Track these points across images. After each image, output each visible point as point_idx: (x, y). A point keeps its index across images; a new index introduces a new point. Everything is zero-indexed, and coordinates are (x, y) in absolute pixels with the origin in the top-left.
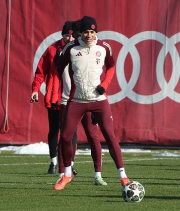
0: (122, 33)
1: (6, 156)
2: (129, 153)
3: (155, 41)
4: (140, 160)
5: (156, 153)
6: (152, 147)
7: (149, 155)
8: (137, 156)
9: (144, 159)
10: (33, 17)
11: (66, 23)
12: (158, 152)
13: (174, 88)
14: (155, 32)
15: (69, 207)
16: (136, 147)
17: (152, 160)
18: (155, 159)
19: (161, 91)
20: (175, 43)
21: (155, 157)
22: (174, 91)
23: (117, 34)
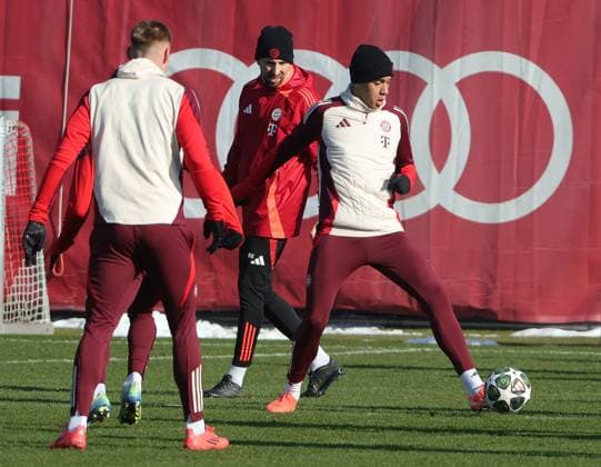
0: (331, 56)
1: (66, 341)
2: (353, 335)
3: (408, 74)
4: (378, 352)
5: (415, 337)
6: (405, 322)
7: (398, 342)
8: (370, 344)
9: (388, 351)
10: (126, 17)
11: (262, 32)
12: (420, 334)
13: (453, 184)
14: (407, 54)
15: (222, 459)
16: (367, 322)
17: (406, 353)
18: (413, 350)
19: (424, 193)
20: (458, 79)
21: (413, 345)
22: (453, 192)
23: (319, 56)
